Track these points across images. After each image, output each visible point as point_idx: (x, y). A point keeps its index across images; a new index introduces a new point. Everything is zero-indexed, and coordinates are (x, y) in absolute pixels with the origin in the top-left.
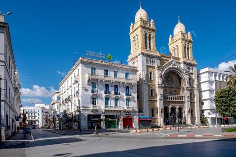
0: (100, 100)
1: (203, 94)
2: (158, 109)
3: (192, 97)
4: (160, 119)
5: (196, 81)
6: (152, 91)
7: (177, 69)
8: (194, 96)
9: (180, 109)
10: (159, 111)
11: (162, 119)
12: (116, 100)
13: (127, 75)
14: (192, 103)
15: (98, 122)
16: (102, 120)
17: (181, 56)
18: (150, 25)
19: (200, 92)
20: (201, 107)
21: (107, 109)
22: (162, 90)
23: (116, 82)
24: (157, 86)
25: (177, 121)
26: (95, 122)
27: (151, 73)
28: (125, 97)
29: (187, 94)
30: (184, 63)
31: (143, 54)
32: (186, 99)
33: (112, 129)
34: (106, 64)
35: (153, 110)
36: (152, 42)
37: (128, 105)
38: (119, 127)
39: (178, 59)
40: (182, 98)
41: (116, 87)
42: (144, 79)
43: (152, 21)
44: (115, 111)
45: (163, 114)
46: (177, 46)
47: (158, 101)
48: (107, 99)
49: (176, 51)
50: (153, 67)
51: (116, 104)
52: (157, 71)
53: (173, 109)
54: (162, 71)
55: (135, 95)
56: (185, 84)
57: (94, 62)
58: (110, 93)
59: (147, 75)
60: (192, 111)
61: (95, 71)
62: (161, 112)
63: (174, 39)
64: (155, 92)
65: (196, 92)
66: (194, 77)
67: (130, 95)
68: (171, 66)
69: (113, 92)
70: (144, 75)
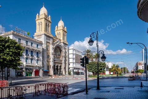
0: (23, 59)
1: (70, 59)
2: (51, 66)
3: (65, 61)
4: (52, 72)
5: (67, 53)
6: (48, 55)
7: (60, 46)
8: (66, 60)
9: (60, 67)
10: (51, 67)
11: (53, 72)
12: (32, 59)
13: (37, 45)
14: (65, 64)
15: (21, 72)
16: (23, 71)
17: (61, 39)
18: (49, 18)
19: (69, 58)
20: (69, 66)
21: (27, 65)
22: (53, 56)
23: (32, 49)
24: (51, 53)
25: (59, 73)
26: (19, 72)
27: (48, 46)
28: (36, 58)
29: (64, 59)
30: (63, 43)
31: (45, 35)
32: (63, 62)
33: (29, 76)
34: (27, 37)
35: (48, 66)
36: (49, 28)
37: (37, 63)
38: (33, 76)
39: (60, 40)
40: (61, 61)
41: (32, 52)
42: (45, 49)
43: (50, 16)
44: (31, 66)
45: (53, 69)
46: (60, 33)
47: (51, 62)
48: (27, 59)
49: (59, 35)
50: (49, 43)
51: (31, 62)
52: (51, 45)
53: (57, 66)
54: (54, 46)
55: (41, 58)
56: (63, 54)
57: (20, 35)
58: (28, 55)
59: (46, 47)
60: (65, 68)
61: (20, 41)
62: (53, 68)
63: (58, 28)
64: (50, 56)
65: (67, 59)
66: (67, 50)
67: (39, 57)
68: (58, 44)
69: (30, 55)
70: (45, 47)
